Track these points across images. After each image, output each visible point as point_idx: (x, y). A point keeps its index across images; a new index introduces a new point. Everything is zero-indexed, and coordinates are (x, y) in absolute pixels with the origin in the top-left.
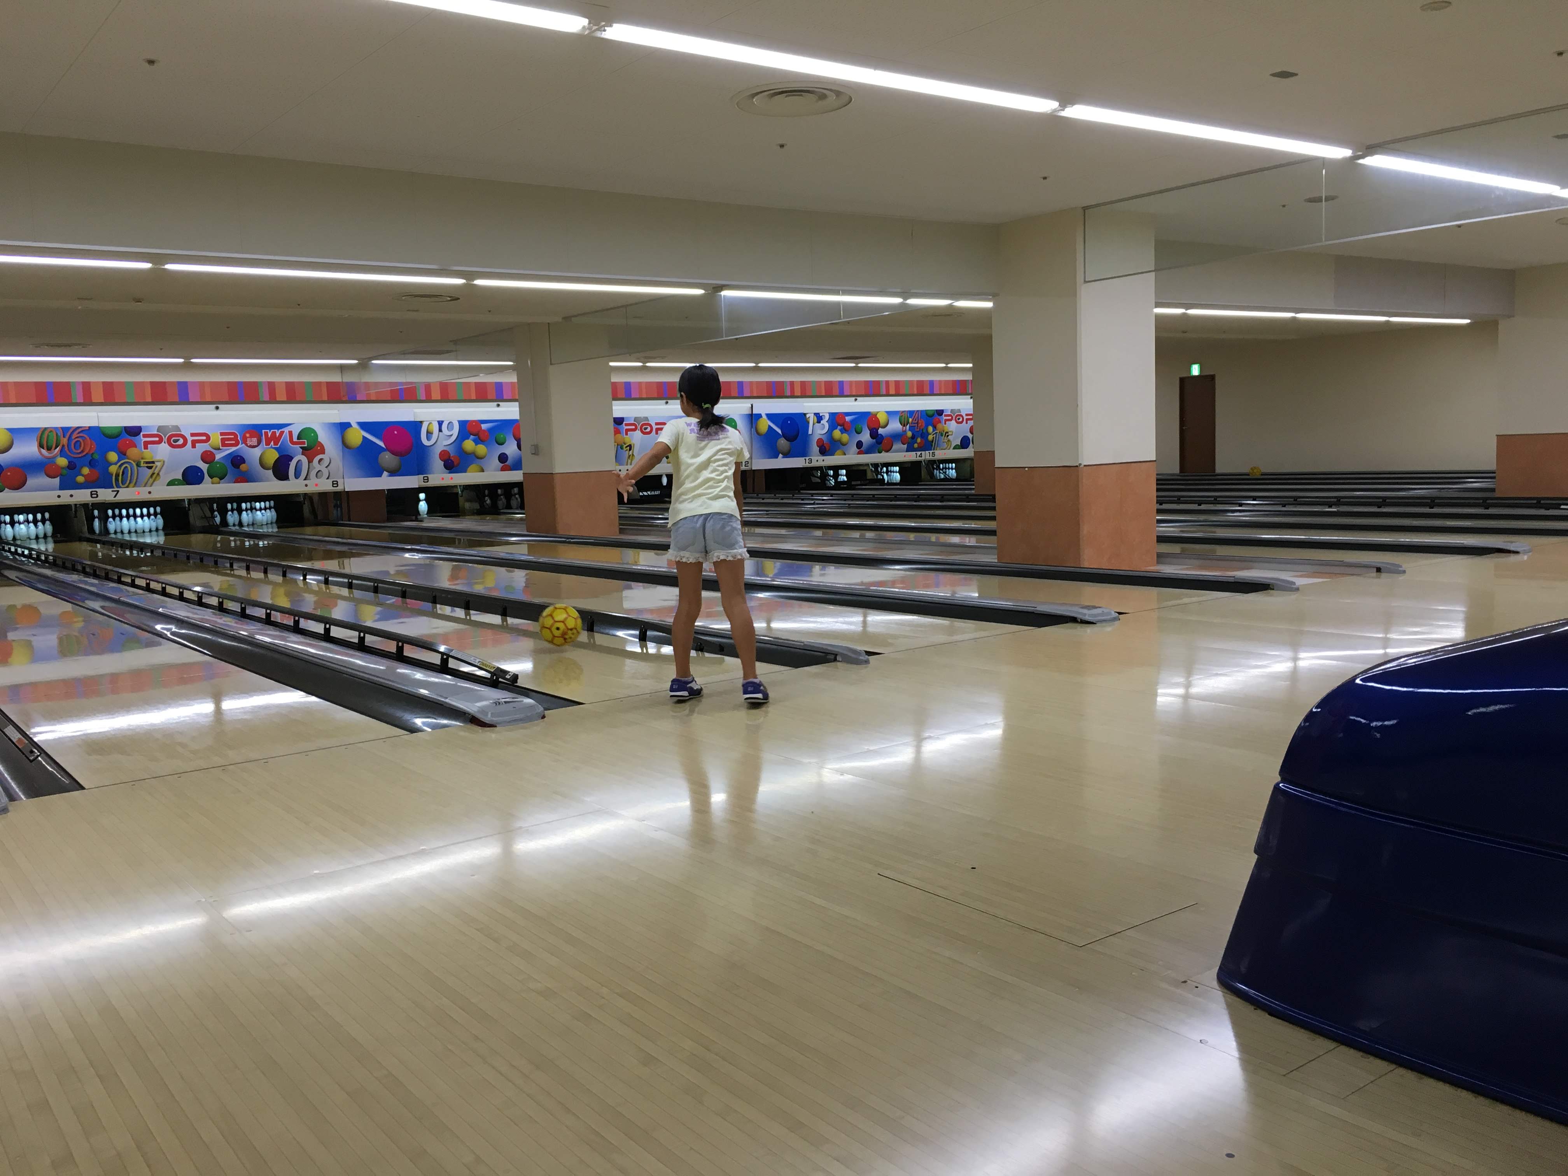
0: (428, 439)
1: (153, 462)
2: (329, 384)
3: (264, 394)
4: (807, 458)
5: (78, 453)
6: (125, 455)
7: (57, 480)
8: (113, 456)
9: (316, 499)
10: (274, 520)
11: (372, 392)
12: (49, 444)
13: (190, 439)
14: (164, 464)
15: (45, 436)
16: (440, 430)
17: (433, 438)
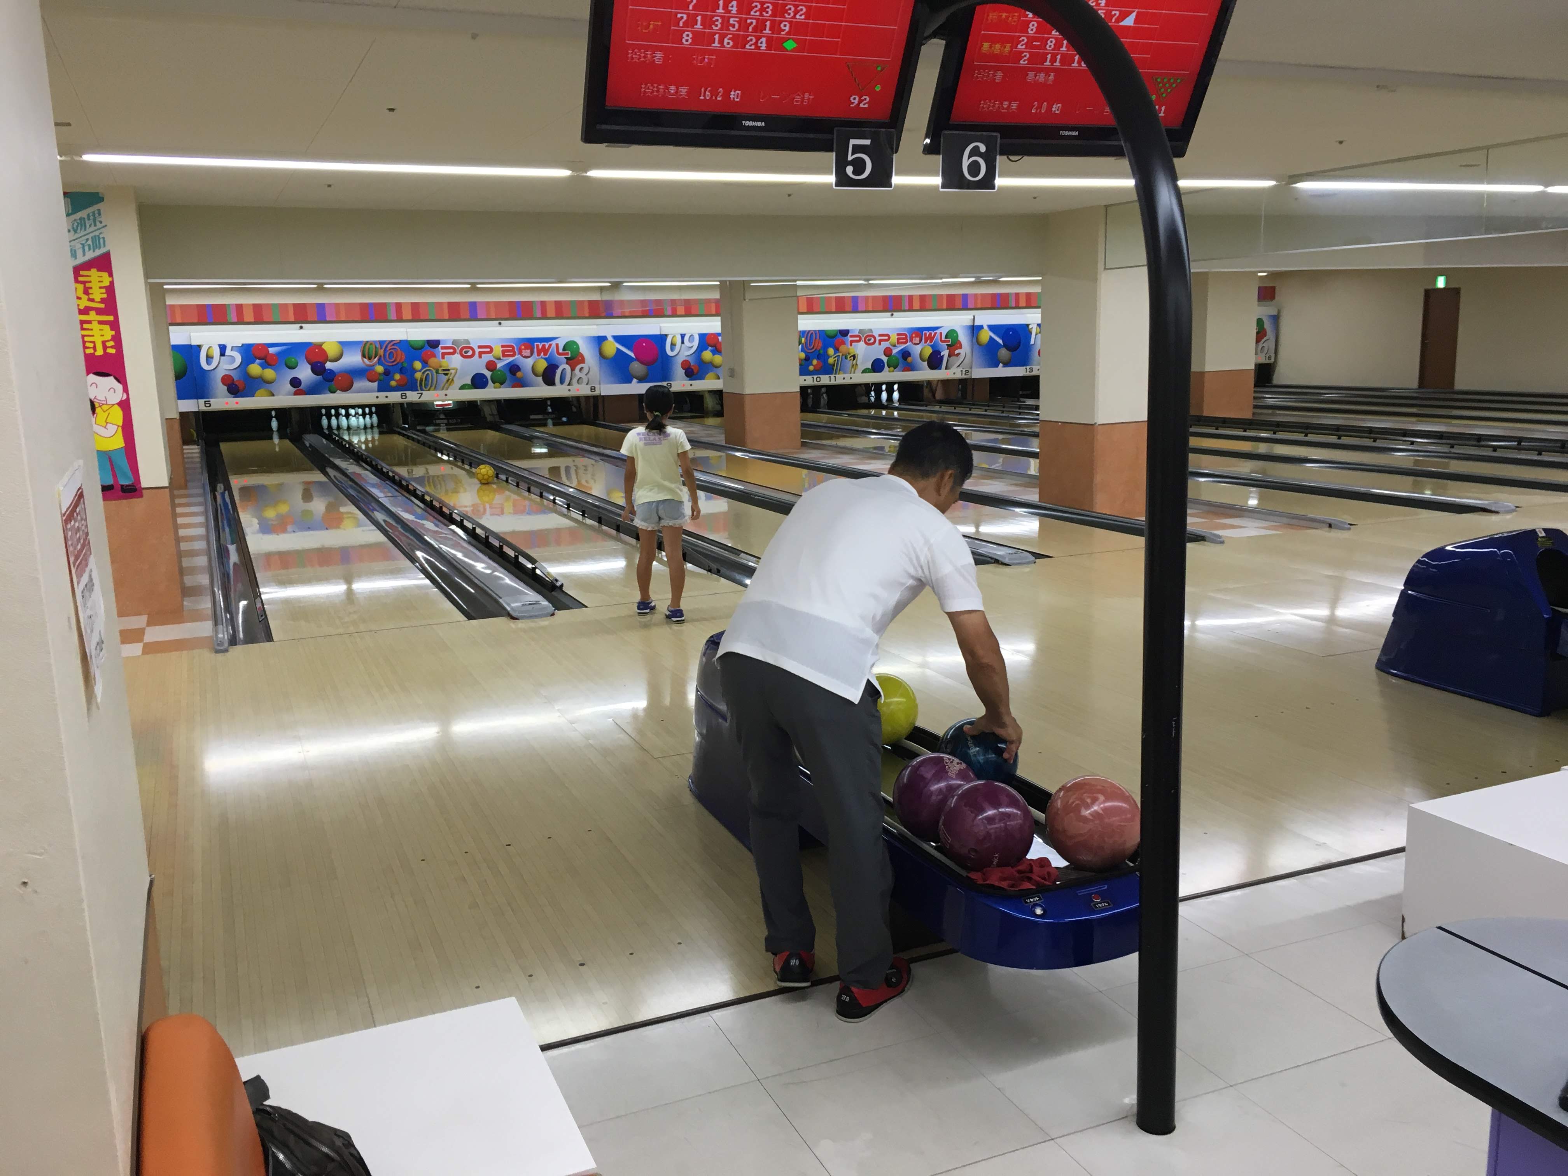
0: (672, 350)
1: (448, 370)
2: (590, 302)
3: (537, 312)
4: (1028, 367)
5: (393, 362)
6: (427, 364)
7: (375, 384)
8: (418, 365)
9: (581, 401)
11: (627, 308)
12: (370, 353)
13: (477, 351)
14: (456, 372)
15: (367, 347)
16: (683, 342)
17: (676, 349)
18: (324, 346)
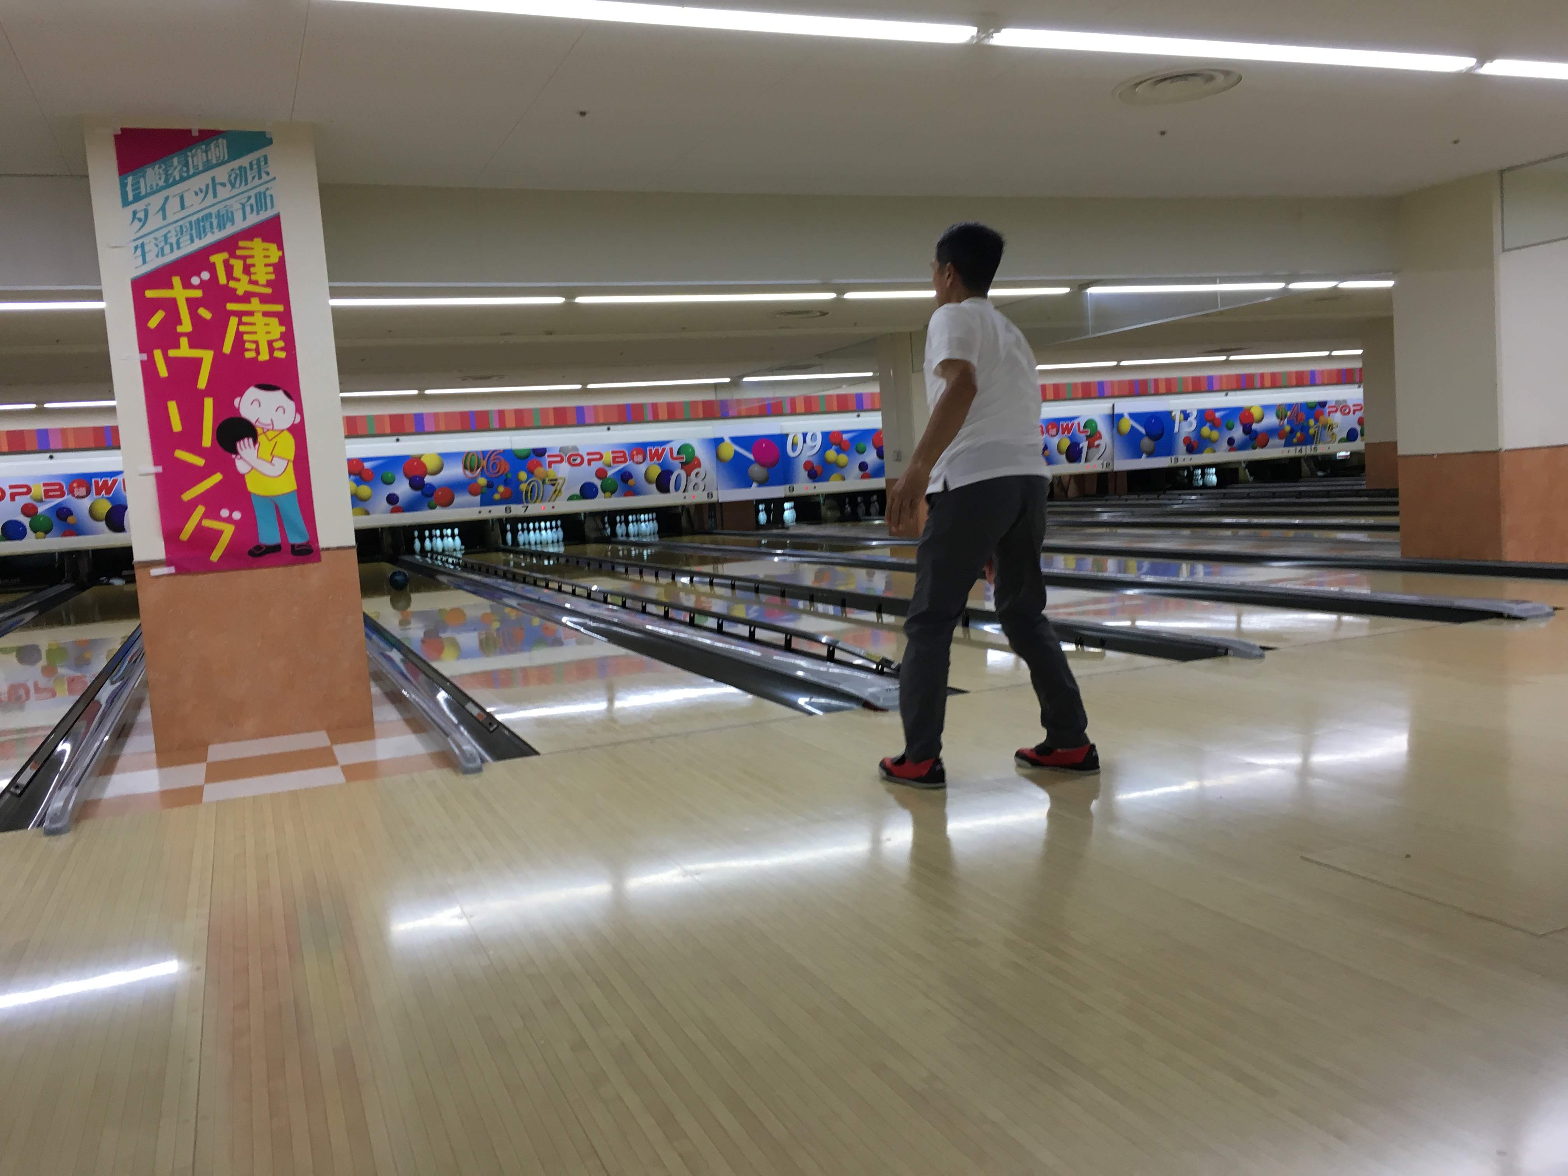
0: (794, 449)
1: (556, 480)
2: (704, 401)
3: (648, 415)
4: (1173, 458)
5: (497, 473)
6: (533, 474)
7: (478, 498)
8: (523, 475)
9: (692, 511)
10: (656, 531)
11: (744, 407)
12: (472, 464)
13: (586, 458)
14: (564, 481)
15: (468, 459)
16: (805, 441)
17: (798, 449)
18: (422, 459)
